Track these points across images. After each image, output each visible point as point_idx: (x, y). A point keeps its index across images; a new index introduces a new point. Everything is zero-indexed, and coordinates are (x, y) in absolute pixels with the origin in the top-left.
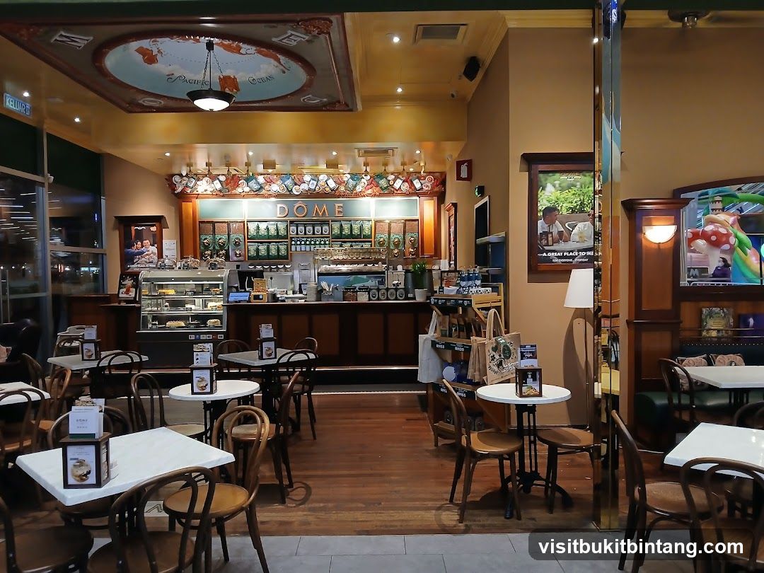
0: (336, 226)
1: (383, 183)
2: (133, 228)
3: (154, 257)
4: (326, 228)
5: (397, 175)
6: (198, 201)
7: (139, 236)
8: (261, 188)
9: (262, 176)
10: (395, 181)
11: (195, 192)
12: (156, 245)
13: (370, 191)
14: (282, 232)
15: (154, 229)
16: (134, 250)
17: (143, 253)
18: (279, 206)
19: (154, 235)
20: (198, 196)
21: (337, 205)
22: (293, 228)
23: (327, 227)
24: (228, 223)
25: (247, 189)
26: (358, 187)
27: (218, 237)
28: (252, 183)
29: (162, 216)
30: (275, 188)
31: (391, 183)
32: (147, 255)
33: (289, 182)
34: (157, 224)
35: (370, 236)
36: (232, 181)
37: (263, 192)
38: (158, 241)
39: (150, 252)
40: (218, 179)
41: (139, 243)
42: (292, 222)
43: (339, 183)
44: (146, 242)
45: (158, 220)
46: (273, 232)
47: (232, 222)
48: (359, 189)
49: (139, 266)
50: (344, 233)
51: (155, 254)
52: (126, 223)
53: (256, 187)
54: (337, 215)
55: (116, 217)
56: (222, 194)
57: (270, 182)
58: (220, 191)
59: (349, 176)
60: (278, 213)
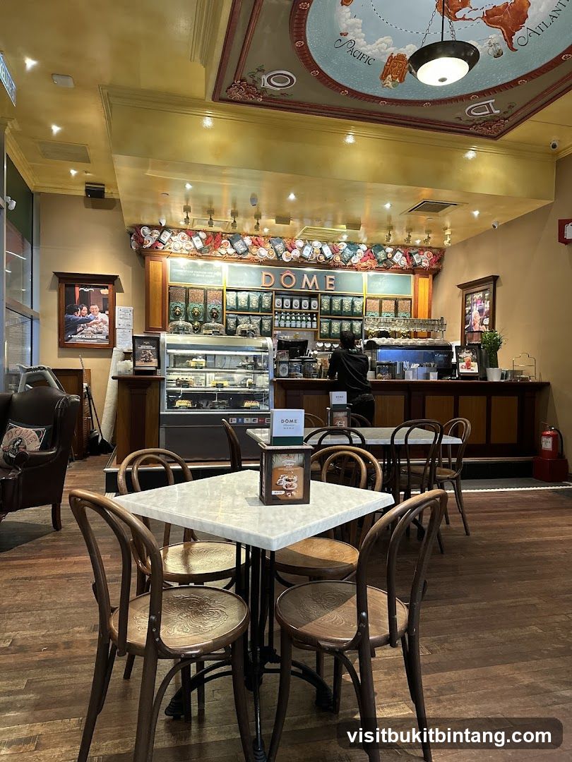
0: (326, 301)
1: (381, 255)
2: (78, 290)
3: (105, 326)
4: (314, 302)
5: (396, 248)
6: (168, 261)
7: (86, 300)
8: (247, 251)
9: (249, 237)
10: (394, 253)
11: (167, 249)
12: (107, 312)
13: (364, 264)
14: (266, 304)
15: (105, 292)
16: (77, 316)
17: (89, 320)
18: (264, 273)
19: (105, 299)
20: (170, 255)
21: (328, 277)
22: (278, 301)
23: (316, 302)
24: (206, 291)
25: (231, 251)
26: (353, 258)
27: (191, 306)
28: (238, 245)
29: (117, 277)
30: (263, 253)
31: (390, 256)
32: (96, 323)
33: (279, 247)
34: (110, 286)
35: (361, 315)
36: (214, 239)
37: (249, 256)
38: (109, 306)
39: (99, 320)
40: (198, 235)
41: (85, 308)
42: (278, 294)
43: (335, 251)
44: (95, 308)
45: (110, 280)
46: (254, 304)
47: (210, 290)
48: (355, 260)
49: (83, 336)
50: (333, 309)
51: (105, 323)
52: (67, 281)
53: (243, 249)
54: (328, 288)
55: (55, 273)
56: (200, 254)
57: (257, 244)
58: (200, 251)
59: (345, 245)
60: (263, 282)
